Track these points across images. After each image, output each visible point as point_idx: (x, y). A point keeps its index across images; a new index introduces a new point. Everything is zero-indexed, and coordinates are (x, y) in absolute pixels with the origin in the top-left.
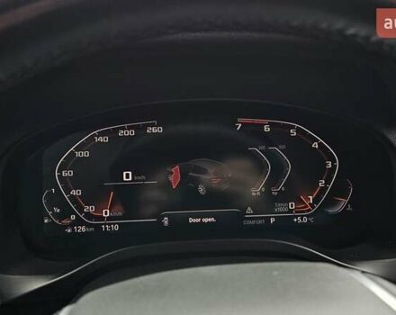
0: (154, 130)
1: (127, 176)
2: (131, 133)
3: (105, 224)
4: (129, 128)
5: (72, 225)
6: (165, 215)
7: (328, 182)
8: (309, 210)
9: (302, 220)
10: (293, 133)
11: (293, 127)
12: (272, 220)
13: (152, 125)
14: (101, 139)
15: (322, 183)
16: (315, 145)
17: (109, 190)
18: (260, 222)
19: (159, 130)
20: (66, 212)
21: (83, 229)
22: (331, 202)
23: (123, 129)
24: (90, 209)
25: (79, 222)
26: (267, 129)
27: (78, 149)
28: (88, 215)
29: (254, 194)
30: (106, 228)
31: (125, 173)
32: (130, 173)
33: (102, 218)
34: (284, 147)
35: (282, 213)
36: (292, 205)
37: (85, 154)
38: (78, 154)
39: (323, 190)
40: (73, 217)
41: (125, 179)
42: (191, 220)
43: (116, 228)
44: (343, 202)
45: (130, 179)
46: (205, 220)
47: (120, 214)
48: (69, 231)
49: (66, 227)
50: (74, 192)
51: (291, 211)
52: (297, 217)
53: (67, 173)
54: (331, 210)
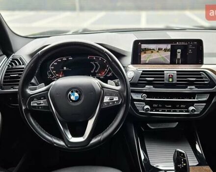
1: (65, 68)
5: (54, 78)
10: (100, 59)
14: (59, 60)
15: (106, 70)
17: (61, 71)
19: (71, 58)
20: (52, 76)
22: (108, 74)
23: (64, 58)
24: (57, 75)
26: (94, 58)
28: (57, 76)
34: (98, 62)
35: (98, 76)
36: (100, 74)
37: (56, 64)
38: (55, 64)
44: (111, 74)
50: (54, 72)
51: (100, 76)
53: (52, 68)
54: (108, 76)
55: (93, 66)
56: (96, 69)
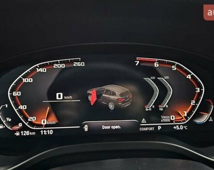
0: (79, 64)
1: (59, 96)
2: (63, 66)
3: (43, 130)
4: (61, 63)
6: (86, 124)
7: (197, 102)
8: (184, 121)
9: (179, 127)
10: (174, 68)
11: (174, 64)
12: (159, 128)
13: (78, 61)
14: (41, 70)
15: (193, 103)
16: (189, 77)
17: (45, 106)
18: (151, 129)
19: (82, 64)
20: (15, 121)
21: (27, 133)
22: (198, 115)
23: (57, 63)
24: (30, 119)
25: (24, 128)
26: (156, 65)
27: (24, 77)
28: (31, 123)
29: (147, 110)
30: (43, 133)
31: (57, 94)
32: (61, 94)
33: (41, 126)
34: (167, 77)
35: (167, 122)
36: (173, 117)
37: (30, 80)
38: (24, 80)
39: (194, 107)
40: (20, 125)
41: (58, 98)
42: (104, 127)
43: (51, 132)
45: (61, 98)
46: (114, 127)
47: (54, 122)
48: (18, 134)
49: (15, 131)
50: (21, 107)
51: (172, 121)
52: (176, 125)
53: (16, 94)
54: (198, 121)
55: (152, 92)
56: (159, 101)
